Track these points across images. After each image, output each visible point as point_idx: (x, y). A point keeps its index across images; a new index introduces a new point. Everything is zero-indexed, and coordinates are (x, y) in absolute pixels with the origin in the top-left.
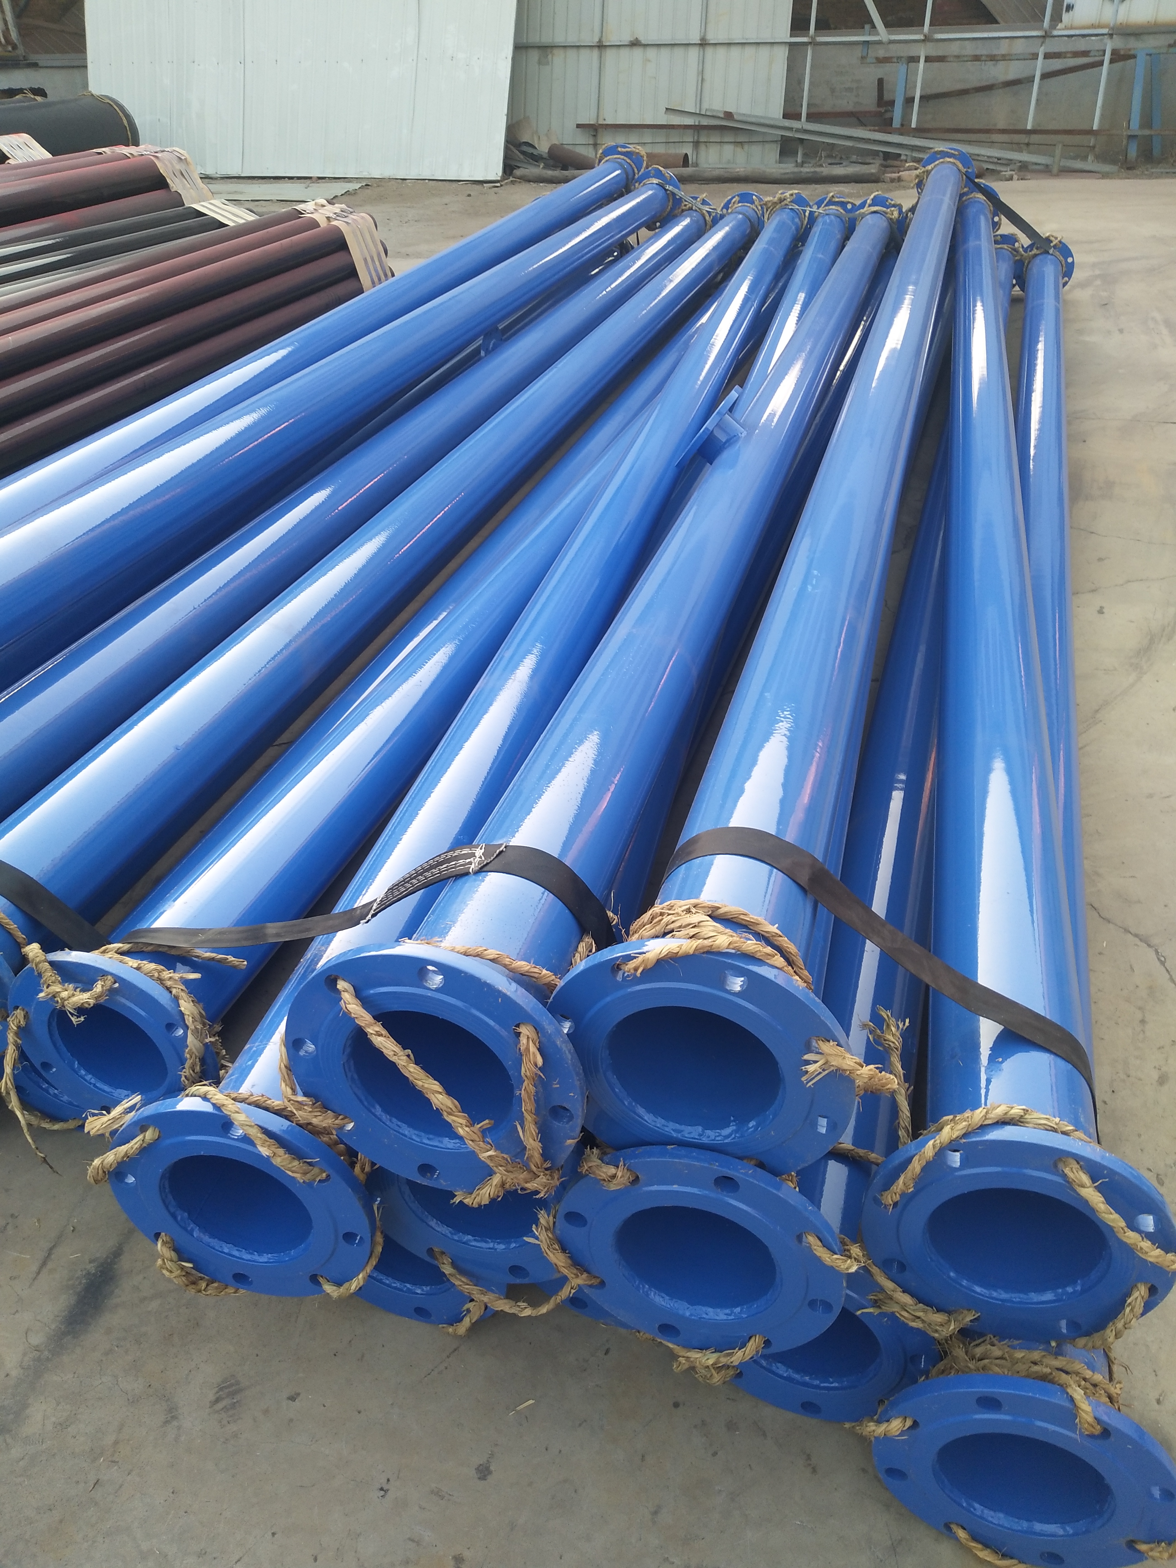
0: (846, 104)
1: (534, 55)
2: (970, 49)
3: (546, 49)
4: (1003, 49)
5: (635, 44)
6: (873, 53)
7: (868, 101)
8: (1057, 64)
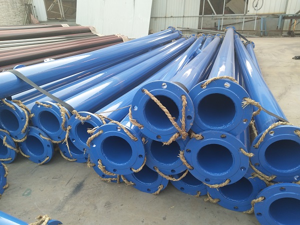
0: (209, 27)
1: (154, 19)
2: (231, 17)
3: (156, 18)
4: (237, 17)
5: (172, 17)
6: (214, 18)
7: (213, 26)
8: (247, 20)
